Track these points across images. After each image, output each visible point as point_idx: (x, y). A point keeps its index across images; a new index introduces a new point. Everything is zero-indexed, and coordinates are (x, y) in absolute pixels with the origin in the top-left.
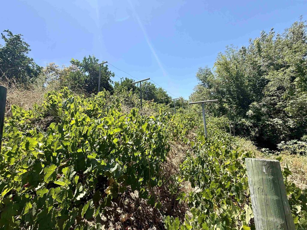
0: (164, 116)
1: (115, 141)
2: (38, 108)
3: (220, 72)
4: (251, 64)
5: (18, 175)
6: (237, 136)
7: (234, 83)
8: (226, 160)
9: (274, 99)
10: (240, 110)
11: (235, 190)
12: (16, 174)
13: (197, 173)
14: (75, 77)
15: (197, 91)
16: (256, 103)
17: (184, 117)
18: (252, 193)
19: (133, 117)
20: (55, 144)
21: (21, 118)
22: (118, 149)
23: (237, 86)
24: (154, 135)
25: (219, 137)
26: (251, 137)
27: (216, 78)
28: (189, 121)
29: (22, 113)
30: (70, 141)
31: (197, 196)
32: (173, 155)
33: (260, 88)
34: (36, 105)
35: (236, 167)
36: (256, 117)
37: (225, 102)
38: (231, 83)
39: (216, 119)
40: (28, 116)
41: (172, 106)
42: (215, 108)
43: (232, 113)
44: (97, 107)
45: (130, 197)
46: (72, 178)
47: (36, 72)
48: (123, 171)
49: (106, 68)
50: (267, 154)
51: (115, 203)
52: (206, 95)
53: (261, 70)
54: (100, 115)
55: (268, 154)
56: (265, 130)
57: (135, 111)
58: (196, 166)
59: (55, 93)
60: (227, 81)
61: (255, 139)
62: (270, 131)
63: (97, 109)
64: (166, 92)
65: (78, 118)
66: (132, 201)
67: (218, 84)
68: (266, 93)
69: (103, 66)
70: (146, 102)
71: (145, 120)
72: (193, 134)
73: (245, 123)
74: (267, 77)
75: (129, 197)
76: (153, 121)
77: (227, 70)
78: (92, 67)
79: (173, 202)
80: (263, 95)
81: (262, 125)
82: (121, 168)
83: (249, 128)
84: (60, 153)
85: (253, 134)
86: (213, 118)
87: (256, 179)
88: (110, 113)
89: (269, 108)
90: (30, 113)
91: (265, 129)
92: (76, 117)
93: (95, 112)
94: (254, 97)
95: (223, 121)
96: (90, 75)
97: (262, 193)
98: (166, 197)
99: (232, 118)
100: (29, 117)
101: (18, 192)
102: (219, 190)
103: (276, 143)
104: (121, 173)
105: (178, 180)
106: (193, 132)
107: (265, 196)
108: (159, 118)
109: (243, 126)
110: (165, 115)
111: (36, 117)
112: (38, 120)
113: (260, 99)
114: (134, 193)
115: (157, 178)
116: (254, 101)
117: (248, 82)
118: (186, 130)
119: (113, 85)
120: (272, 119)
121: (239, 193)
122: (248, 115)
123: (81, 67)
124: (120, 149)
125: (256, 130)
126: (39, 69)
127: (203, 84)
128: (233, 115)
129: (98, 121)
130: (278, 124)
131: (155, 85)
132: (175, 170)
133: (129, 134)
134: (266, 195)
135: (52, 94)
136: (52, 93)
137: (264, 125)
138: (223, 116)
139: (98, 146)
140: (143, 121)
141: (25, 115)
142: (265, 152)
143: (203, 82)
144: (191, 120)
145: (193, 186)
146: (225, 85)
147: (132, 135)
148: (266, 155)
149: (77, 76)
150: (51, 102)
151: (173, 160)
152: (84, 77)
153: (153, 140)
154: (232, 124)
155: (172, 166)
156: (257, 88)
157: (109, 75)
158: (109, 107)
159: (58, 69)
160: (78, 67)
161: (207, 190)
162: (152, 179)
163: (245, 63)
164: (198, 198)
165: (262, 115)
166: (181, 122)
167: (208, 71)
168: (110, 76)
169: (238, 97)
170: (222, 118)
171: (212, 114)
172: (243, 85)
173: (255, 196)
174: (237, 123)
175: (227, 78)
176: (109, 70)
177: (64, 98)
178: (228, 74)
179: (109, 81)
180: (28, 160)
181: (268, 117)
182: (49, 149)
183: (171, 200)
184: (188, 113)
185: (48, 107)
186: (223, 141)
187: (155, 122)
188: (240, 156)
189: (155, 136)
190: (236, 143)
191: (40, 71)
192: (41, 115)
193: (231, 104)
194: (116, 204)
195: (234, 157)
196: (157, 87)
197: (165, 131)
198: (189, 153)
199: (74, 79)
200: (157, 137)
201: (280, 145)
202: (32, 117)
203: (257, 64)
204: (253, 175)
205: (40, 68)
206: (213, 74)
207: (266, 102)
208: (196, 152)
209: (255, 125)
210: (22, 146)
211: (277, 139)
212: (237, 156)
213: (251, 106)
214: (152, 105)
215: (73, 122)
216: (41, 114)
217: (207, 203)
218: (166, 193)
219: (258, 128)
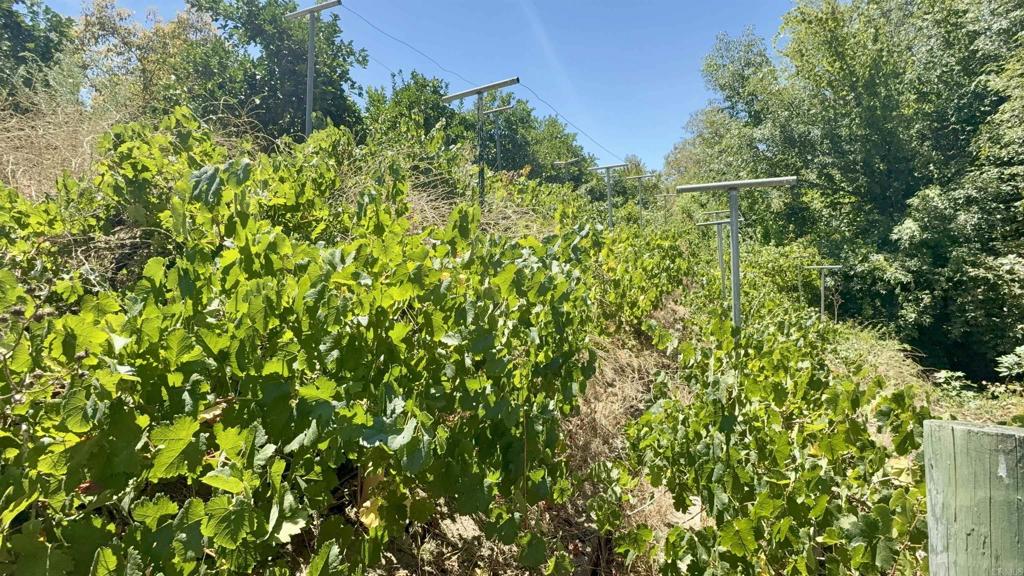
0: (578, 238)
1: (398, 333)
2: (81, 195)
3: (803, 56)
4: (938, 23)
5: (52, 452)
6: (844, 321)
7: (858, 105)
8: (806, 412)
9: (1013, 177)
10: (868, 220)
11: (862, 530)
12: (42, 449)
13: (707, 462)
14: (207, 66)
15: (700, 136)
16: (938, 192)
17: (648, 244)
18: (940, 548)
19: (458, 239)
20: (174, 342)
21: (15, 232)
22: (408, 366)
23: (871, 121)
24: (538, 315)
25: (781, 326)
26: (898, 327)
27: (783, 82)
28: (664, 258)
29: (20, 212)
30: (227, 332)
31: (698, 544)
32: (598, 388)
33: (964, 130)
34: (69, 182)
35: (849, 441)
36: (928, 247)
37: (812, 186)
38: (847, 103)
39: (770, 253)
40: (41, 224)
41: (597, 196)
42: (769, 206)
43: (837, 230)
44: (309, 193)
45: (441, 537)
46: (264, 467)
47: (47, 38)
48: (435, 450)
49: (333, 29)
50: (954, 393)
51: (389, 555)
52: (736, 153)
53: (977, 51)
54: (322, 226)
55: (957, 395)
56: (959, 300)
57: (470, 218)
58: (698, 436)
59: (139, 135)
60: (829, 93)
61: (916, 335)
62: (979, 304)
63: (311, 204)
64: (576, 134)
65: (250, 243)
66: (450, 549)
67: (789, 106)
68: (985, 153)
69: (318, 19)
70: (499, 177)
71: (502, 254)
72: (676, 308)
73: (884, 272)
74: (996, 83)
75: (437, 535)
76: (534, 259)
77: (835, 46)
78: (276, 21)
79: (598, 556)
80: (973, 159)
81: (949, 279)
82: (426, 437)
83: (898, 291)
84: (195, 376)
85: (910, 314)
86: (757, 248)
87: (964, 498)
88: (372, 224)
89: (990, 214)
90: (48, 214)
91: (960, 295)
92: (243, 238)
93: (300, 214)
94: (932, 168)
95: (798, 262)
96: (268, 55)
97: (982, 550)
98: (573, 538)
99: (833, 251)
100: (47, 228)
101: (58, 510)
102: (785, 523)
103: (996, 351)
104: (428, 453)
105: (618, 480)
106: (676, 302)
107: (994, 561)
108: (557, 247)
109: (874, 283)
110: (583, 233)
111: (75, 231)
112: (84, 241)
113: (953, 175)
114: (454, 520)
115: (552, 473)
116: (928, 182)
117: (917, 101)
118: (653, 294)
119: (361, 103)
120: (992, 258)
121: (877, 542)
122: (899, 239)
123: (229, 22)
124: (413, 363)
125: (922, 299)
126: (59, 25)
127: (728, 104)
128: (837, 236)
129: (332, 255)
130: (1013, 281)
131: (530, 106)
132: (606, 442)
133: (451, 309)
134: (997, 558)
135: (132, 138)
136: (131, 133)
137: (960, 282)
138: (800, 240)
139: (335, 353)
140: (492, 256)
141: (32, 220)
142: (949, 384)
143: (729, 98)
144: (674, 253)
145: (681, 505)
146: (821, 113)
147: (461, 314)
148: (951, 398)
149: (214, 61)
150: (130, 169)
151: (600, 406)
152: (242, 64)
153: (534, 333)
154: (832, 273)
155: (594, 428)
156: (948, 126)
157: (344, 60)
158: (366, 199)
159: (131, 27)
160: (217, 20)
161: (740, 525)
162: (532, 475)
163: (911, 20)
164: (701, 550)
165: (955, 242)
166: (636, 261)
167: (755, 51)
168: (351, 64)
169: (868, 166)
170: (795, 248)
171: (755, 232)
172: (894, 113)
173: (952, 560)
174: (851, 269)
175: (830, 84)
176: (344, 37)
177: (177, 153)
178: (837, 64)
179: (345, 86)
180: (86, 404)
181: (978, 249)
182: (151, 360)
183: (589, 549)
184: (657, 224)
185: (117, 189)
186: (798, 340)
187: (544, 262)
188: (869, 402)
189: (542, 317)
190: (839, 348)
191: (62, 34)
192: (93, 222)
193: (835, 192)
194: (393, 558)
195: (845, 405)
196: (540, 113)
197: (584, 300)
198: (665, 385)
199: (203, 74)
200: (549, 322)
201: (1011, 361)
202: (59, 228)
203: (960, 26)
204: (953, 481)
205: (60, 21)
206: (773, 62)
207: (979, 190)
208: (693, 381)
209: (921, 282)
210: (51, 350)
211: (1003, 337)
212: (856, 403)
213: (914, 201)
214: (521, 191)
215: (231, 255)
216: (92, 216)
217: (734, 566)
218: (570, 525)
219: (931, 293)
